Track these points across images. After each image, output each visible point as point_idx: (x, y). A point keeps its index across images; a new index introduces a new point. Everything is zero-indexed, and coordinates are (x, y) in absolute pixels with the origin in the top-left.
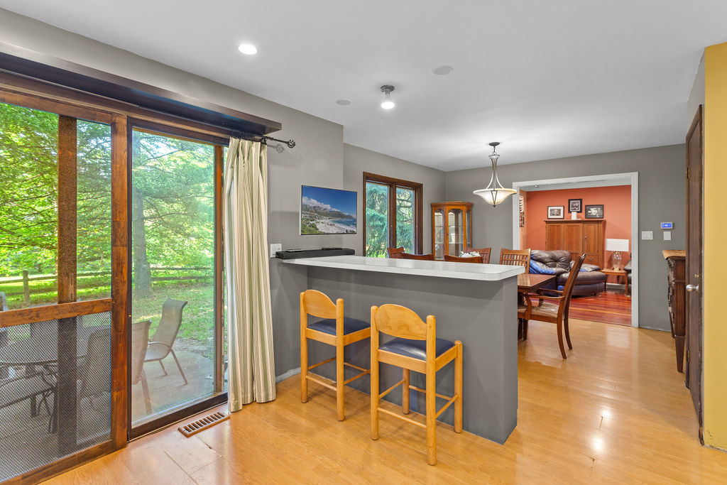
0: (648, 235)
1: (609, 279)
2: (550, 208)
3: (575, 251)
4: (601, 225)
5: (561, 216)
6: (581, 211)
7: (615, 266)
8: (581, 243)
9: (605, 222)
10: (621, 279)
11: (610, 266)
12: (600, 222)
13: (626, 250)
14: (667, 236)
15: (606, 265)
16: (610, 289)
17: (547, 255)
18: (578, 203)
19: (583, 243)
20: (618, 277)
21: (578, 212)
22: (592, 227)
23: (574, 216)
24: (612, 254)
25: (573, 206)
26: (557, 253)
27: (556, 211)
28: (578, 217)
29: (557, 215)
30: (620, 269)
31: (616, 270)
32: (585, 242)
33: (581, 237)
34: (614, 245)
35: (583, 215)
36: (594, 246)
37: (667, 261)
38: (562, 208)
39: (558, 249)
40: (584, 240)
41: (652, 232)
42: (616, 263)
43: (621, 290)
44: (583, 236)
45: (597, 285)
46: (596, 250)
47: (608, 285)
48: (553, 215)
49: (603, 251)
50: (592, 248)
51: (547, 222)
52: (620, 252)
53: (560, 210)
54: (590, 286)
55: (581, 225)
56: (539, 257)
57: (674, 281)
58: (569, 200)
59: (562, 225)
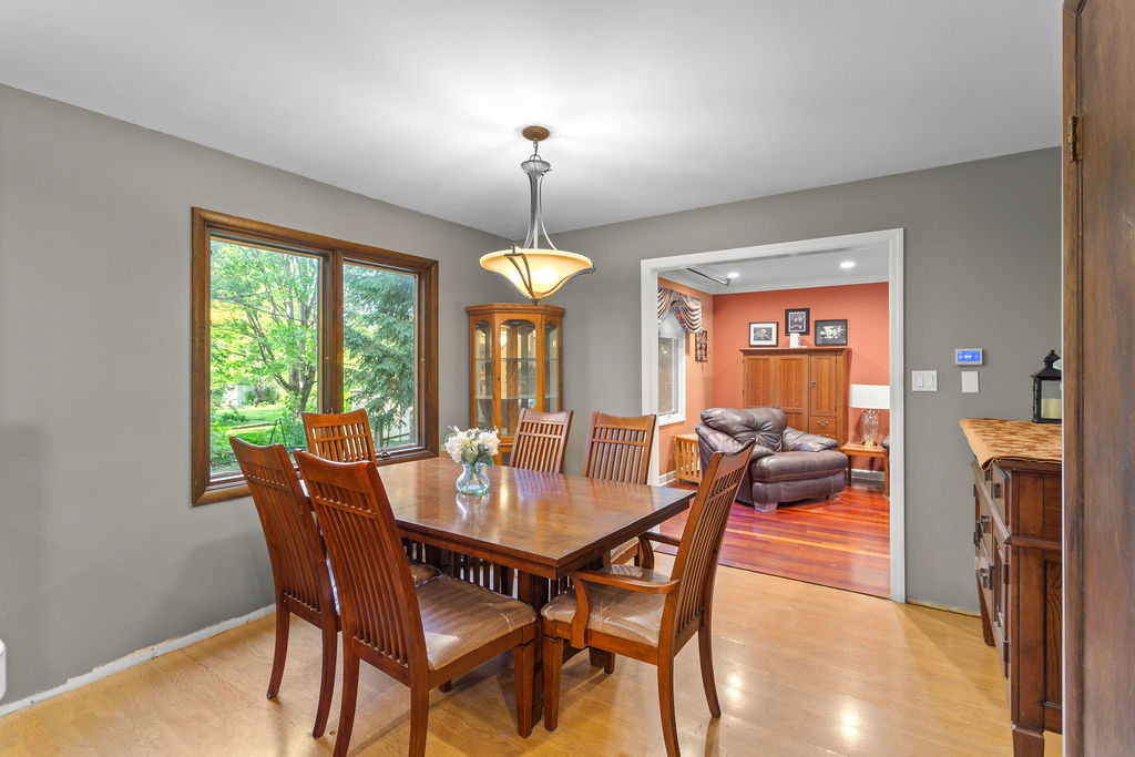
0: (925, 381)
1: (857, 462)
2: (753, 326)
3: (793, 408)
4: (841, 358)
5: (773, 342)
6: (807, 333)
7: (866, 437)
8: (805, 393)
9: (849, 352)
10: (877, 464)
11: (859, 438)
12: (839, 351)
13: (886, 406)
14: (970, 382)
15: (851, 433)
16: (857, 481)
17: (738, 419)
18: (801, 317)
19: (809, 393)
20: (873, 459)
21: (801, 334)
22: (826, 362)
23: (794, 341)
24: (862, 413)
25: (793, 323)
26: (759, 414)
27: (763, 331)
28: (802, 343)
29: (767, 339)
30: (875, 444)
31: (869, 447)
32: (814, 392)
33: (806, 380)
34: (866, 397)
35: (810, 339)
36: (830, 397)
37: (983, 472)
38: (774, 326)
39: (765, 404)
40: (812, 386)
41: (934, 373)
42: (869, 432)
43: (877, 482)
44: (810, 378)
45: (831, 479)
46: (833, 407)
47: (856, 474)
48: (759, 339)
49: (846, 407)
50: (825, 403)
51: (746, 352)
52: (876, 410)
53: (770, 330)
54: (816, 481)
55: (805, 357)
56: (722, 422)
57: (1008, 542)
58: (787, 312)
59: (772, 358)
